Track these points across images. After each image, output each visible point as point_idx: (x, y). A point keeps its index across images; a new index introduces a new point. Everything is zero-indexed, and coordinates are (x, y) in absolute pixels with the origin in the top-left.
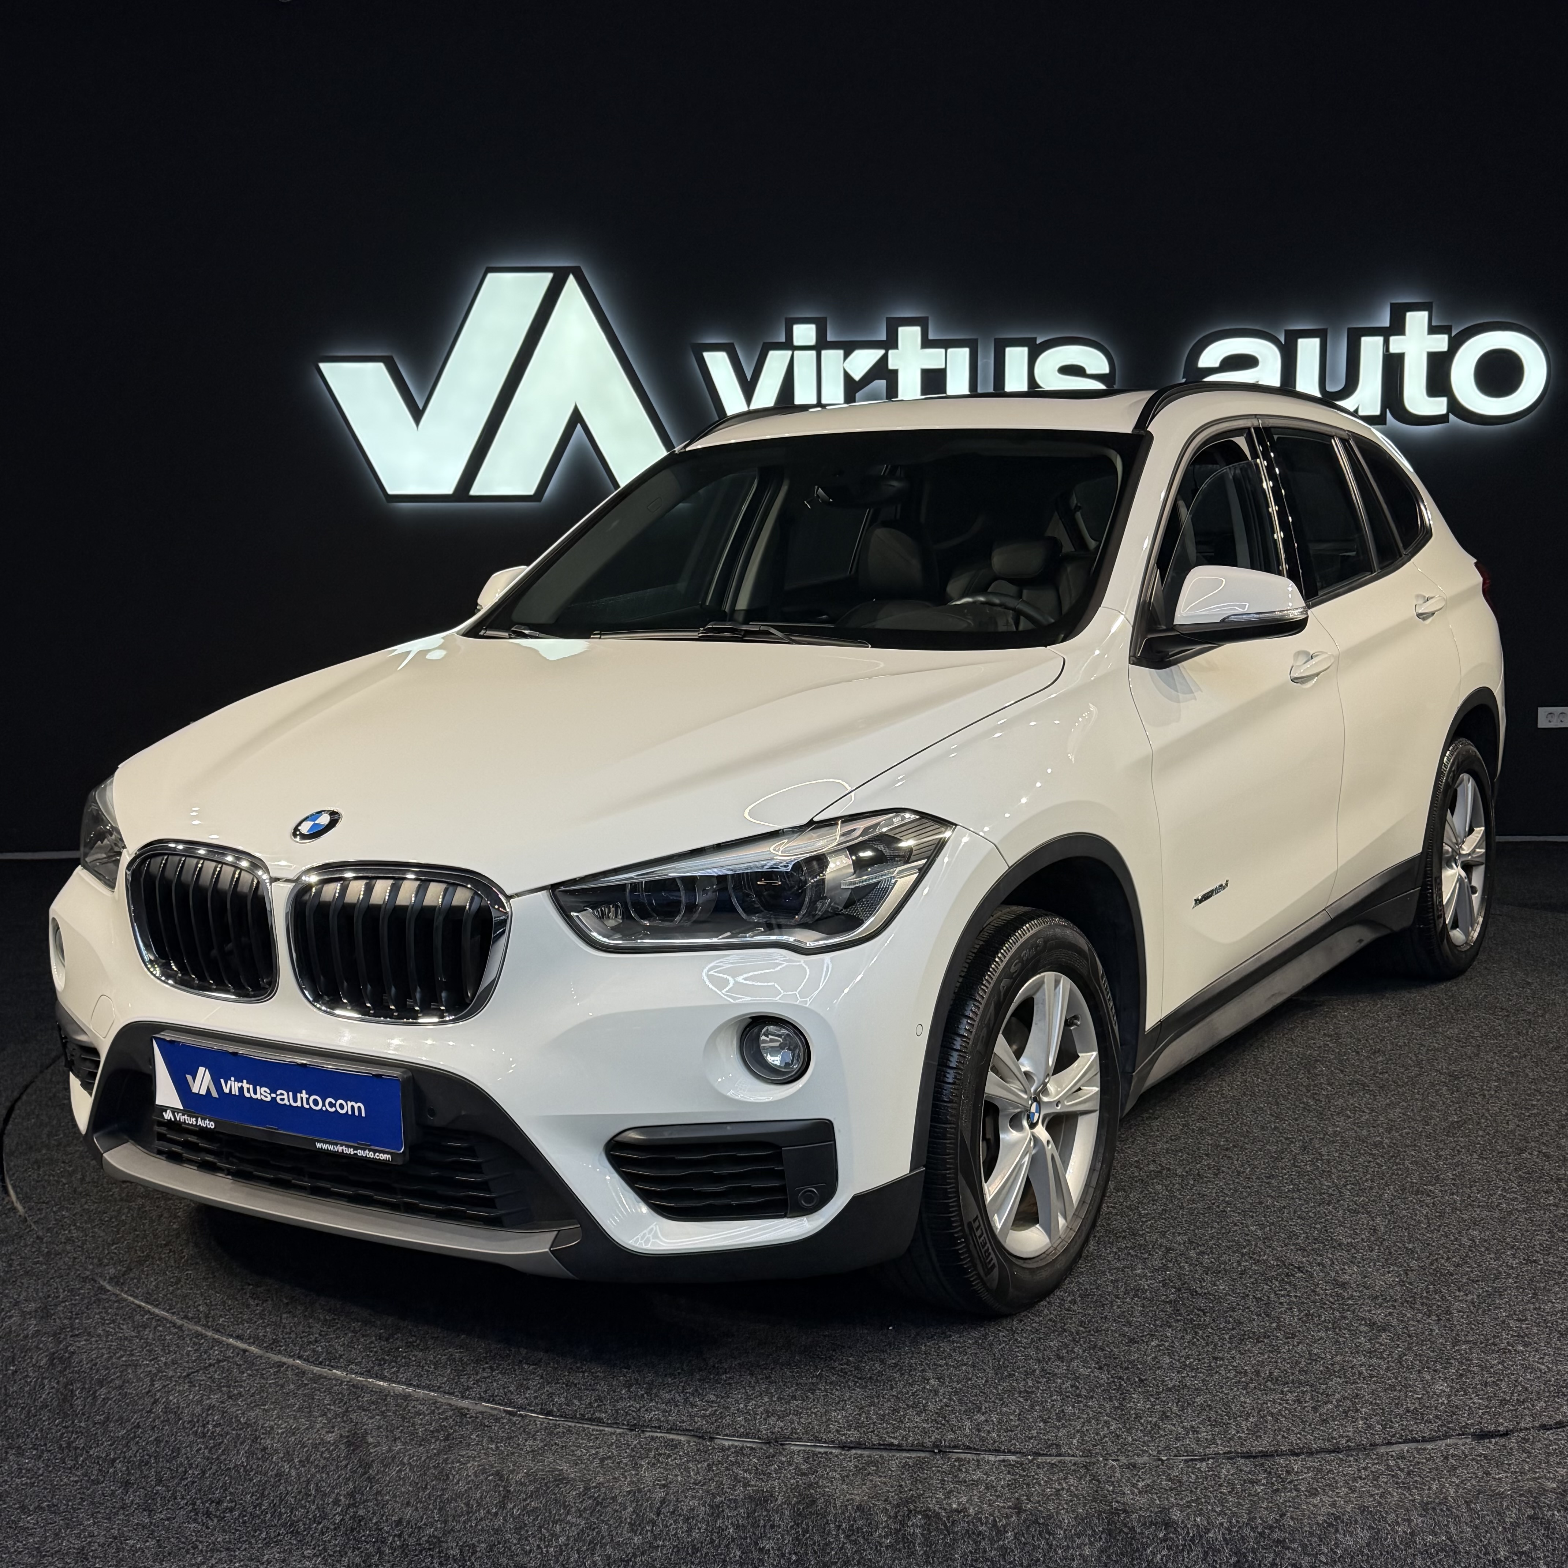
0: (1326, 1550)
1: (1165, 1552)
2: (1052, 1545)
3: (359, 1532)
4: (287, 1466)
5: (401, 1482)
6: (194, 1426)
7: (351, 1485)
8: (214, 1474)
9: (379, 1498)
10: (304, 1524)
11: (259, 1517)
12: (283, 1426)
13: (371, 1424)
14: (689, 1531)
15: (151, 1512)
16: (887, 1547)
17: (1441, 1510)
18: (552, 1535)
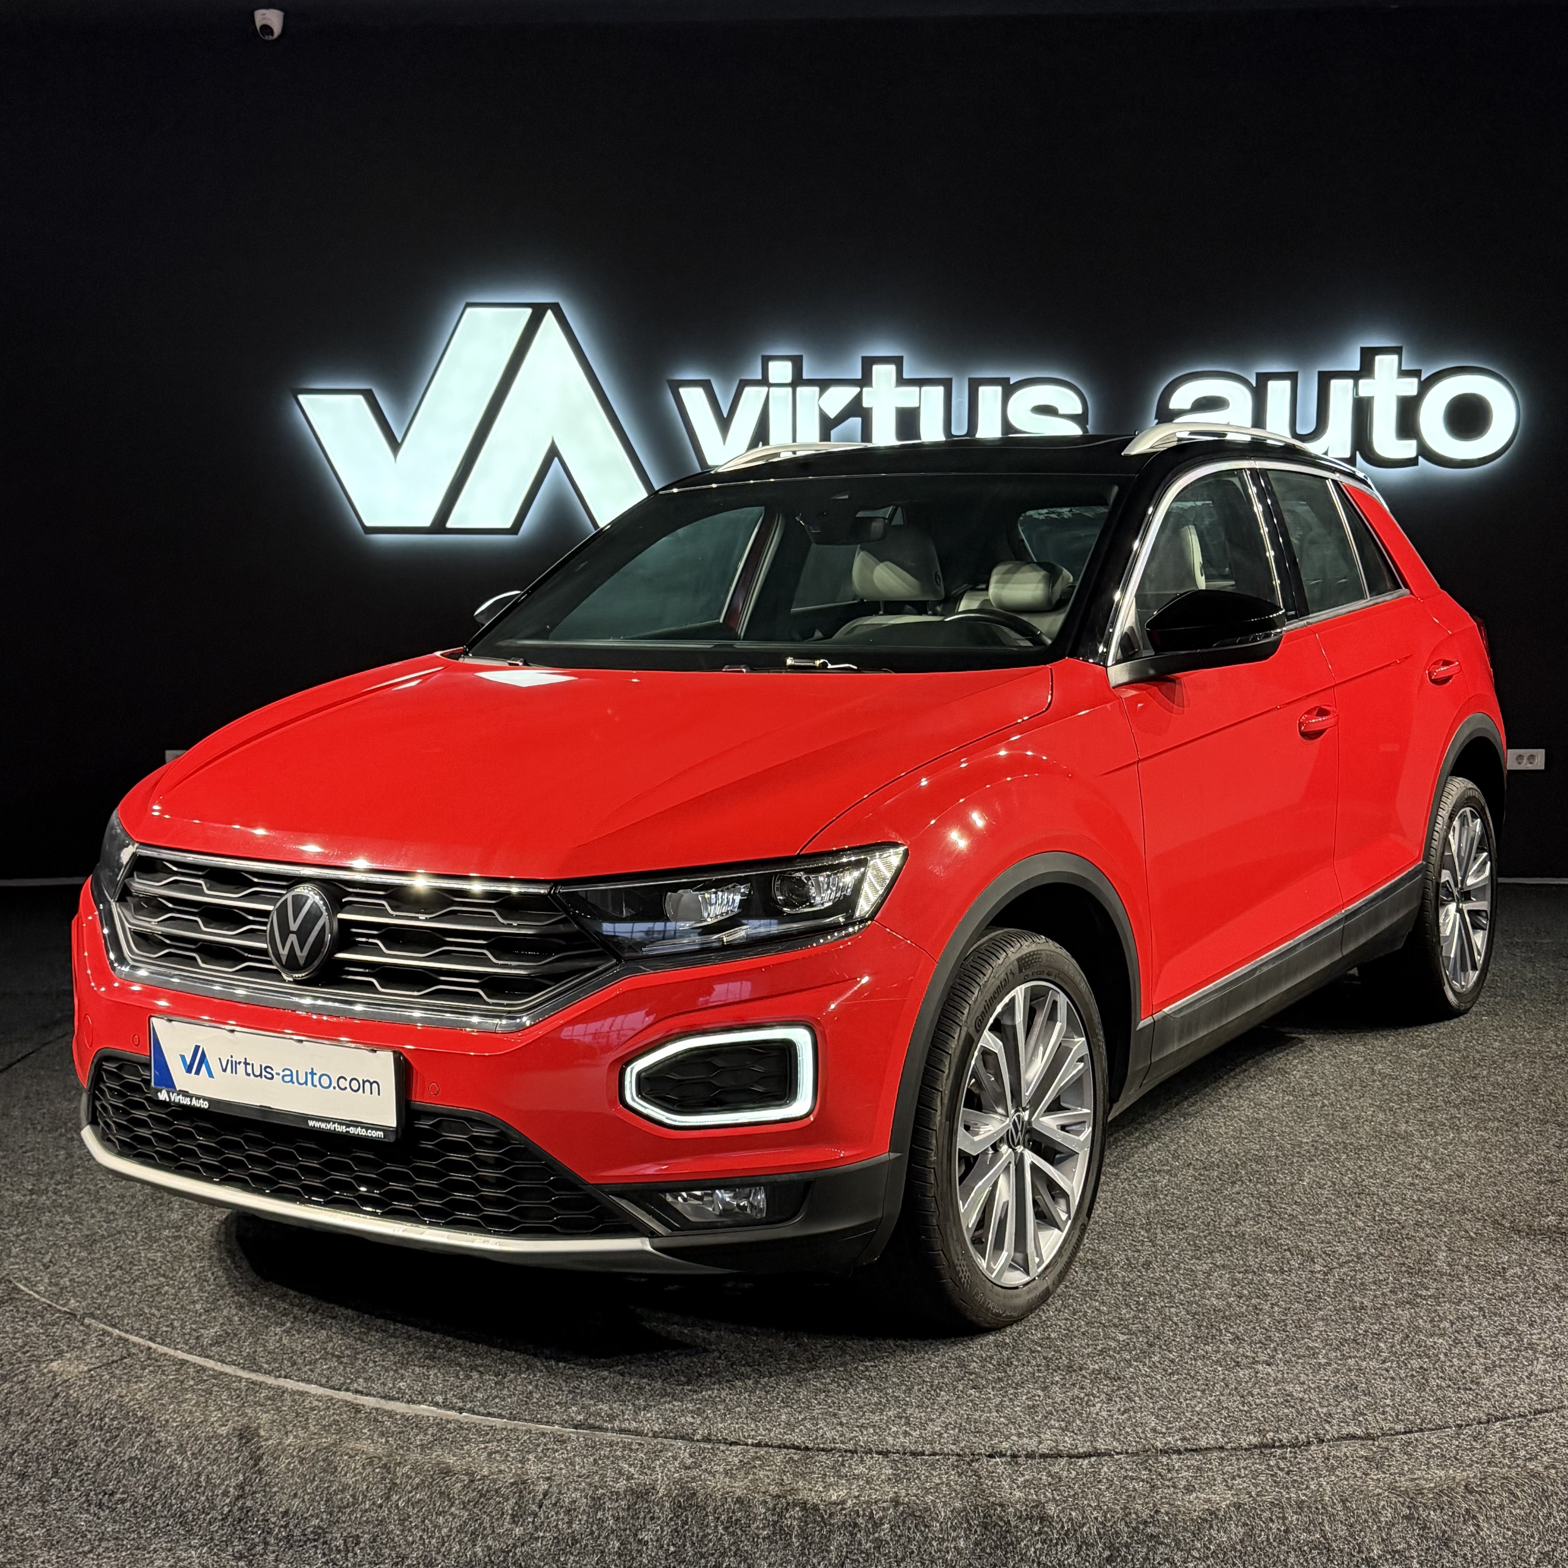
0: (1199, 1546)
1: (1039, 1545)
2: (927, 1537)
3: (246, 1523)
4: (179, 1459)
5: (290, 1474)
6: (92, 1419)
7: (241, 1477)
8: (109, 1466)
9: (268, 1489)
10: (194, 1515)
11: (149, 1508)
12: (178, 1419)
13: (265, 1417)
14: (570, 1523)
15: (44, 1502)
16: (764, 1539)
17: (1317, 1508)
18: (435, 1527)
